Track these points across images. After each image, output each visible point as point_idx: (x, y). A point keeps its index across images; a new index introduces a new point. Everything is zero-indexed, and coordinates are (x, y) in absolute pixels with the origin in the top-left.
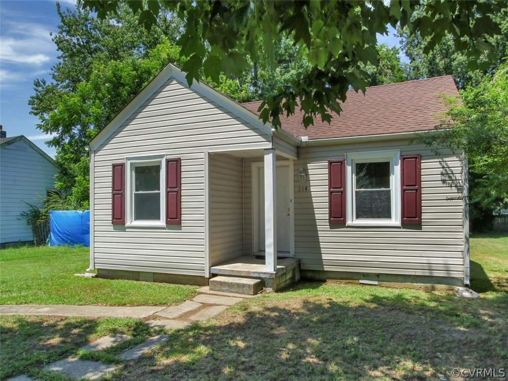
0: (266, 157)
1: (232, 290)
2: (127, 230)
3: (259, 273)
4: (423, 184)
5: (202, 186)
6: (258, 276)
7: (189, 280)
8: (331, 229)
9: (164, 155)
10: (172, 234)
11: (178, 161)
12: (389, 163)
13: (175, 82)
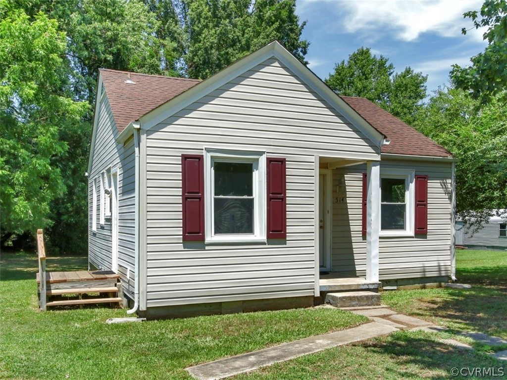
1: (362, 303)
2: (207, 248)
3: (368, 285)
4: (429, 201)
5: (312, 194)
7: (290, 303)
8: (363, 240)
9: (265, 152)
10: (275, 250)
11: (282, 161)
12: (404, 180)
13: (276, 64)
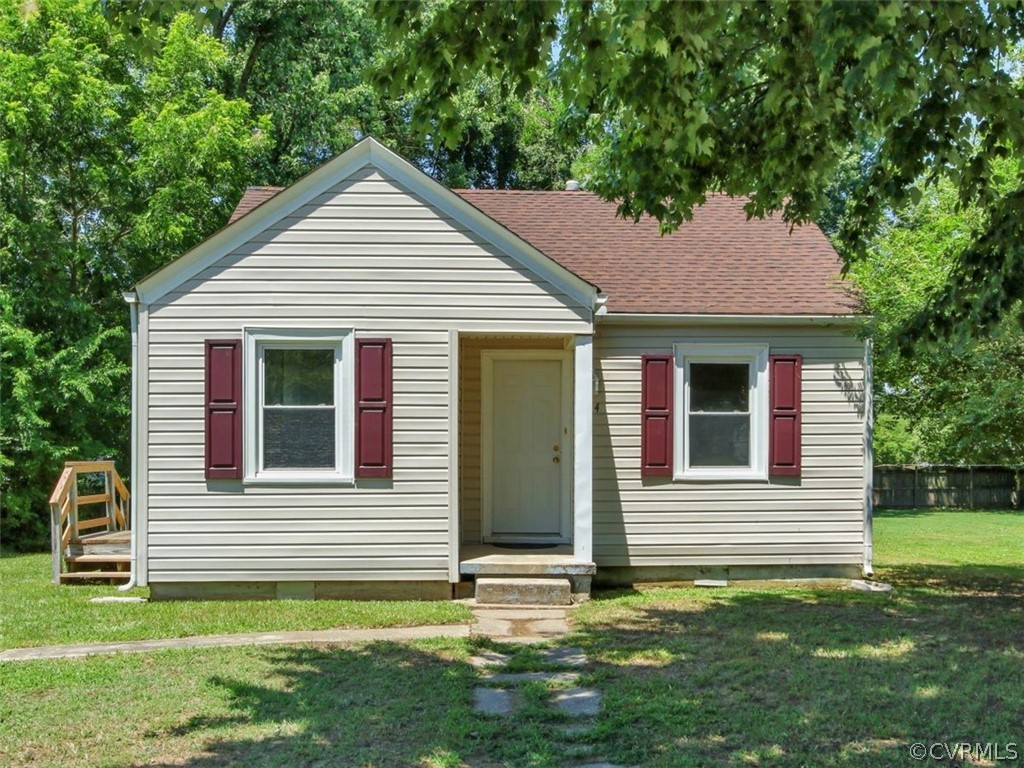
0: (579, 349)
1: (528, 599)
2: (247, 491)
3: (564, 567)
4: (805, 407)
5: (445, 399)
6: (563, 572)
7: (405, 592)
8: (644, 485)
9: (351, 329)
10: (373, 497)
11: (386, 345)
12: (747, 366)
13: (375, 176)
